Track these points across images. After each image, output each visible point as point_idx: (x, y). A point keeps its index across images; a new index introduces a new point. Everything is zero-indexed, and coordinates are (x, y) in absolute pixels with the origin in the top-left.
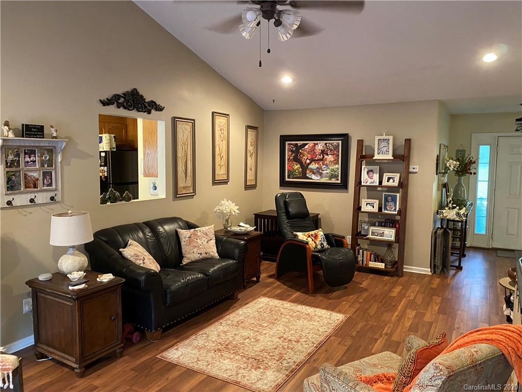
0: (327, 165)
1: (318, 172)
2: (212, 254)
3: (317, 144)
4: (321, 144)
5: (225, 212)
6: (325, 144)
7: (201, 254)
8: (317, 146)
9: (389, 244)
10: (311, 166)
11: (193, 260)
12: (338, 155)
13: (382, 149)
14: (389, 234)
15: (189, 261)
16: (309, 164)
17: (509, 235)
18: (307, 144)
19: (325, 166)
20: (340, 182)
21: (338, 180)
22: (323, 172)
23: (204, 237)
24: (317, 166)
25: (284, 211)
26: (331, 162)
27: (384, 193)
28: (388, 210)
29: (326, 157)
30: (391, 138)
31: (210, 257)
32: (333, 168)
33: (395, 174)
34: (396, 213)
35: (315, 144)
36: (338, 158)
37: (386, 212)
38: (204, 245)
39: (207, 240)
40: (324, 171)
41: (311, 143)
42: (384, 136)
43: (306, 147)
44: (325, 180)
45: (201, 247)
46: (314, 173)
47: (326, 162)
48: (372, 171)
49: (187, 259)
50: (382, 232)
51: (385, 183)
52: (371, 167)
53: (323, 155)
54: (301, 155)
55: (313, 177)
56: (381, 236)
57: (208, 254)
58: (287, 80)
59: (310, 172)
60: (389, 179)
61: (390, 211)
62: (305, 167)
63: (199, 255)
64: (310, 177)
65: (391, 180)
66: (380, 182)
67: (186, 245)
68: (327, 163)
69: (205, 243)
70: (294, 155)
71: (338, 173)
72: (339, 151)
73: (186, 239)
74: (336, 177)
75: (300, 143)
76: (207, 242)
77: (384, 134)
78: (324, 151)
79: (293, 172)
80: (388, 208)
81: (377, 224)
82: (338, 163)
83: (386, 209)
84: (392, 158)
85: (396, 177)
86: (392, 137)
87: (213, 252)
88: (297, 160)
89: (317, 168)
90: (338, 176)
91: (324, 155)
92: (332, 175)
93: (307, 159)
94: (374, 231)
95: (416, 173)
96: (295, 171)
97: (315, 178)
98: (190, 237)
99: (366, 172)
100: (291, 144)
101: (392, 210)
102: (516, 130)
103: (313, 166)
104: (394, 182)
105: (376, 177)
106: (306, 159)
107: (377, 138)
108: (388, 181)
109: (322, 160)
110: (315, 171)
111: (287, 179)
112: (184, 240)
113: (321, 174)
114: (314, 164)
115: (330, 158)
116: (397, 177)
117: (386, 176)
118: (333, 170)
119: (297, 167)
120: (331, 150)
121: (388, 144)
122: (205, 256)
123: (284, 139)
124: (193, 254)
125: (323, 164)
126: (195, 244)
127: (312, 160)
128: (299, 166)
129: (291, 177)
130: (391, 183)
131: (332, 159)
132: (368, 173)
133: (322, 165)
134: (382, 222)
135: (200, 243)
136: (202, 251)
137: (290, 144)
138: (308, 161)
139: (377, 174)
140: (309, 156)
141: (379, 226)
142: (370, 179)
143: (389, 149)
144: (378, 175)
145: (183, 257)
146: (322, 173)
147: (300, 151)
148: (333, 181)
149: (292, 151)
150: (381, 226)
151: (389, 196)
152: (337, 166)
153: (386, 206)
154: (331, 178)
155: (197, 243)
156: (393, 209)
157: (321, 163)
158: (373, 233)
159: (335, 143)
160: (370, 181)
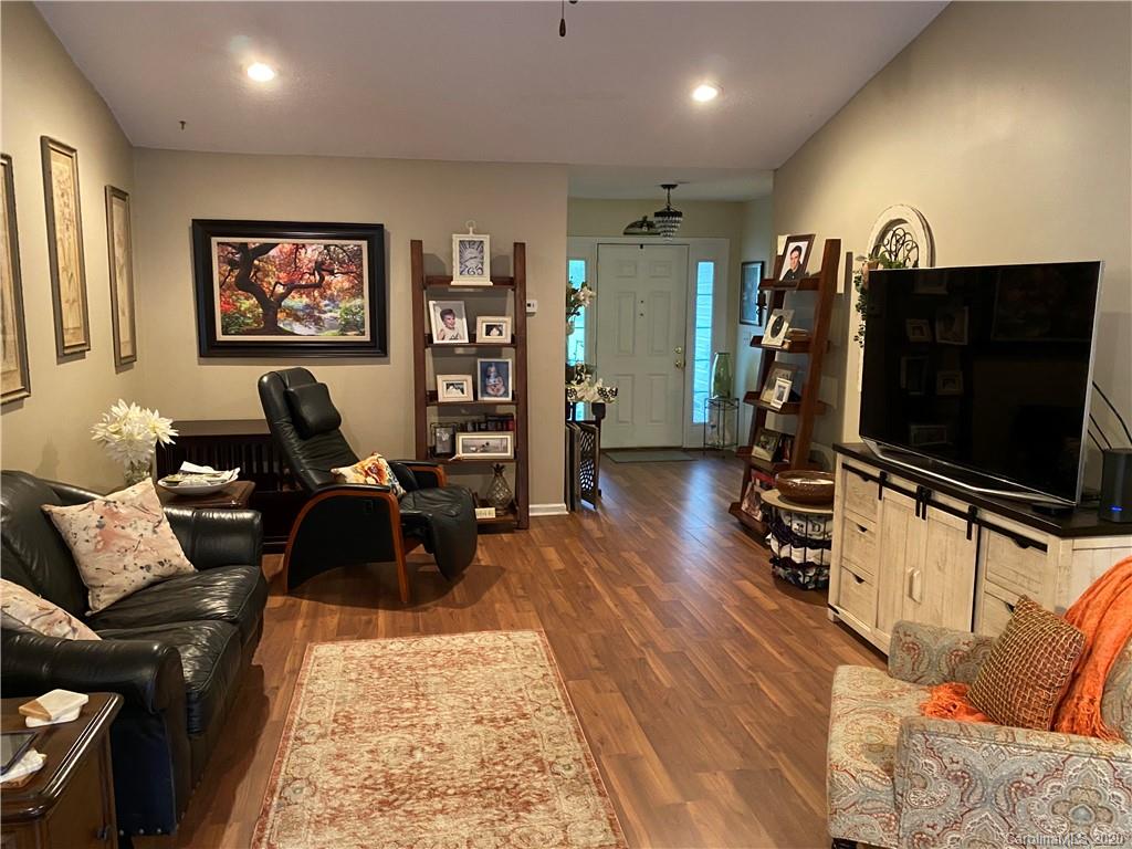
0: (332, 299)
1: (310, 315)
2: (176, 561)
3: (304, 246)
4: (314, 247)
5: (139, 438)
6: (326, 247)
7: (148, 568)
8: (303, 251)
9: (496, 467)
10: (287, 302)
11: (129, 589)
12: (361, 276)
13: (467, 263)
14: (500, 444)
15: (117, 596)
16: (284, 296)
17: (621, 422)
18: (277, 244)
19: (327, 302)
20: (368, 339)
21: (363, 334)
22: (323, 316)
23: (141, 518)
24: (305, 300)
25: (289, 419)
26: (342, 290)
27: (479, 360)
28: (490, 395)
29: (328, 278)
30: (486, 239)
31: (173, 570)
32: (348, 305)
33: (501, 319)
34: (509, 399)
35: (297, 247)
36: (362, 283)
37: (486, 399)
38: (148, 542)
39: (151, 524)
40: (325, 312)
41: (286, 245)
42: (471, 234)
43: (273, 252)
44: (329, 336)
45: (142, 547)
46: (298, 319)
47: (329, 292)
48: (450, 312)
49: (110, 592)
50: (484, 442)
51: (482, 337)
52: (450, 304)
53: (319, 274)
54: (259, 274)
55: (298, 328)
56: (482, 452)
57: (166, 566)
58: (261, 72)
59: (288, 315)
60: (489, 329)
61: (496, 396)
62: (271, 306)
63: (143, 573)
64: (288, 328)
65: (495, 331)
66: (472, 337)
67: (96, 550)
68: (332, 295)
69: (148, 534)
70: (236, 272)
71: (362, 318)
72: (361, 265)
73: (93, 532)
74: (358, 327)
75: (254, 242)
76: (155, 532)
77: (471, 229)
78: (323, 263)
79: (237, 318)
80: (490, 391)
81: (470, 427)
82: (360, 294)
83: (485, 392)
84: (491, 284)
85: (504, 325)
86: (488, 236)
87: (179, 556)
88: (246, 285)
89: (307, 306)
90: (363, 324)
91: (324, 273)
92: (348, 322)
93: (276, 283)
94: (470, 442)
95: (533, 313)
96: (245, 316)
97: (303, 332)
98: (100, 526)
99: (438, 315)
100: (228, 244)
101: (500, 396)
102: (625, 234)
103: (296, 301)
104: (501, 334)
105: (461, 324)
106: (274, 282)
107: (456, 238)
108: (488, 334)
109: (317, 286)
110: (300, 314)
111: (220, 337)
112: (83, 535)
113: (318, 321)
114: (297, 296)
115: (339, 281)
116: (507, 323)
117: (482, 323)
118: (347, 311)
119: (248, 303)
120: (341, 263)
121: (482, 251)
122: (158, 571)
123: (204, 231)
124: (127, 574)
125: (323, 297)
126: (123, 543)
127: (291, 287)
128: (254, 301)
129: (233, 329)
130: (494, 338)
131: (347, 285)
132: (443, 315)
133: (319, 299)
134: (480, 424)
135: (135, 535)
136: (150, 559)
137: (223, 244)
138: (280, 289)
139: (461, 318)
140: (282, 275)
141: (474, 430)
142: (448, 330)
143: (482, 264)
144: (464, 320)
145: (87, 590)
146: (320, 318)
147: (256, 262)
148: (352, 336)
149: (232, 263)
150: (480, 430)
151: (490, 364)
152: (358, 301)
153: (485, 387)
154: (344, 330)
155: (128, 537)
156: (501, 392)
157: (316, 294)
158: (466, 448)
159: (351, 244)
160: (450, 333)
